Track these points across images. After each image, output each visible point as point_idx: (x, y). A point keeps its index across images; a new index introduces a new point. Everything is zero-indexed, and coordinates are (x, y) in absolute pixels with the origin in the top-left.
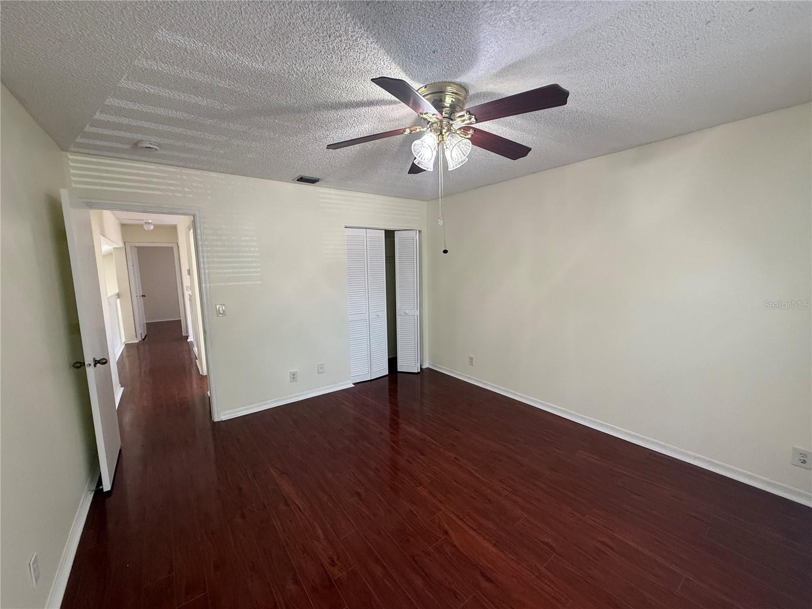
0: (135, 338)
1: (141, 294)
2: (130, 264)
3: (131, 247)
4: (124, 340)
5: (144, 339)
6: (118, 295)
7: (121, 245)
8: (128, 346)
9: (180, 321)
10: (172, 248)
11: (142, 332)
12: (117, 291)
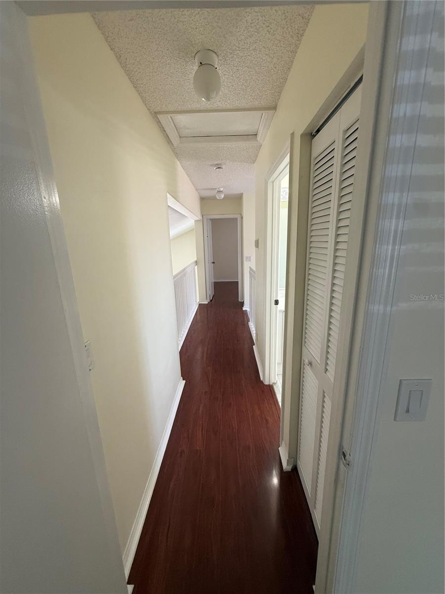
0: (206, 300)
1: (212, 261)
2: (206, 236)
3: (207, 219)
4: (198, 301)
5: (211, 301)
6: (196, 263)
7: (200, 217)
8: (201, 306)
9: (238, 282)
10: (236, 219)
11: (211, 292)
12: (196, 259)
